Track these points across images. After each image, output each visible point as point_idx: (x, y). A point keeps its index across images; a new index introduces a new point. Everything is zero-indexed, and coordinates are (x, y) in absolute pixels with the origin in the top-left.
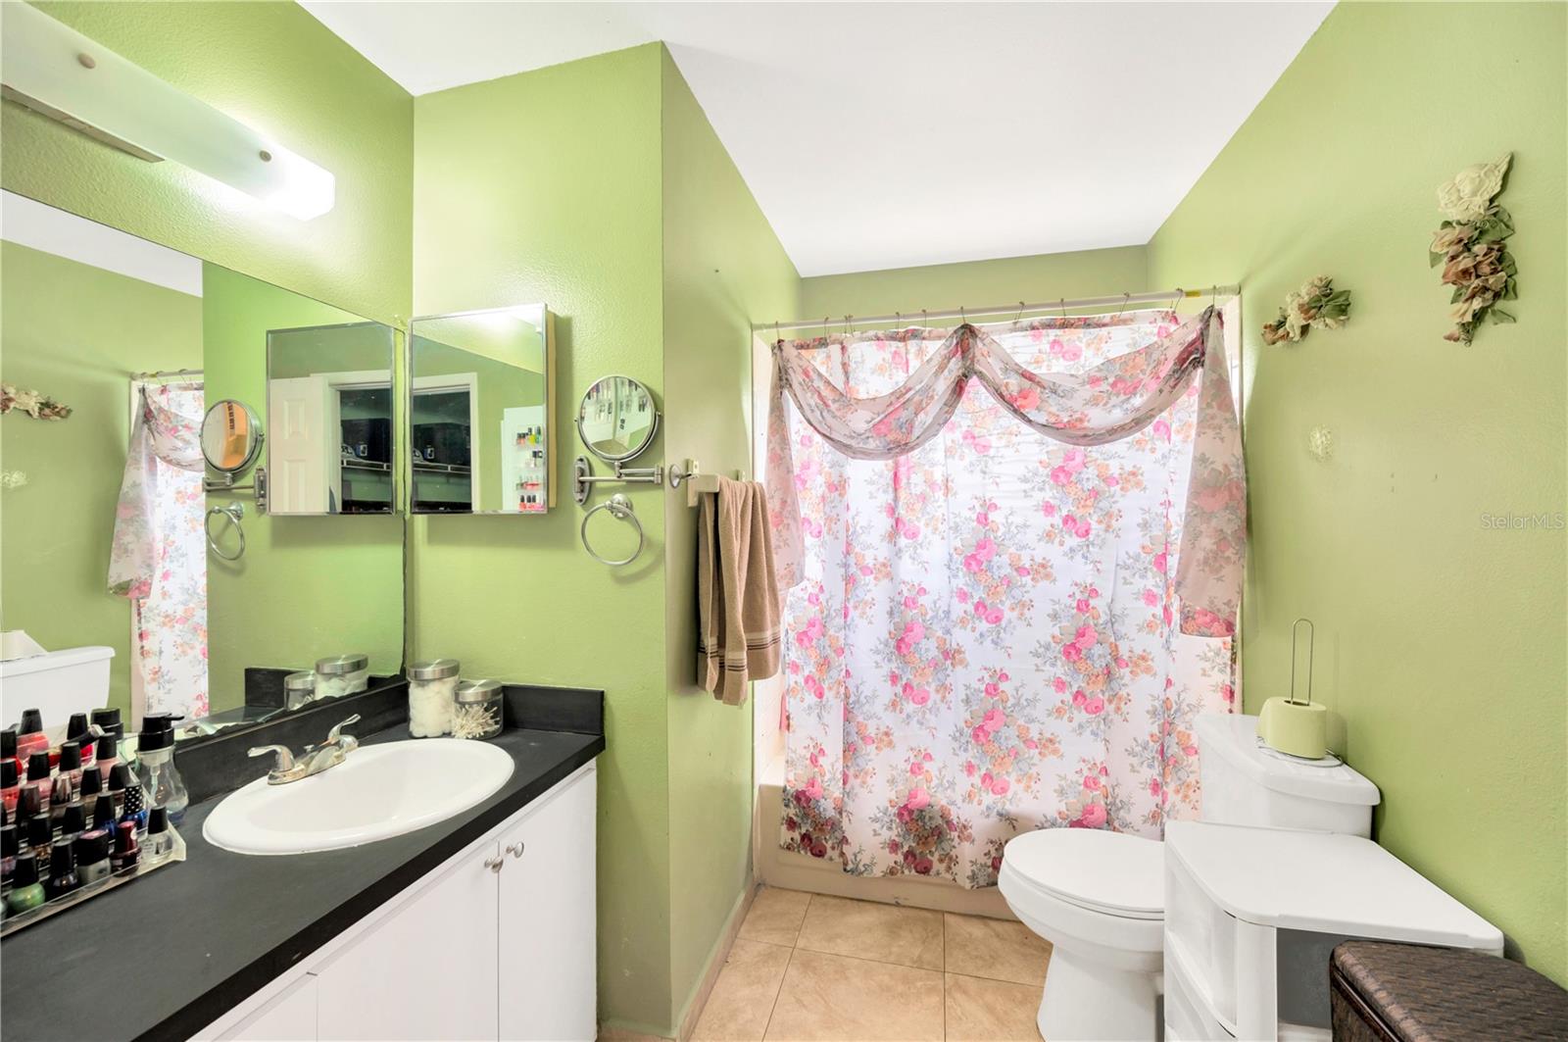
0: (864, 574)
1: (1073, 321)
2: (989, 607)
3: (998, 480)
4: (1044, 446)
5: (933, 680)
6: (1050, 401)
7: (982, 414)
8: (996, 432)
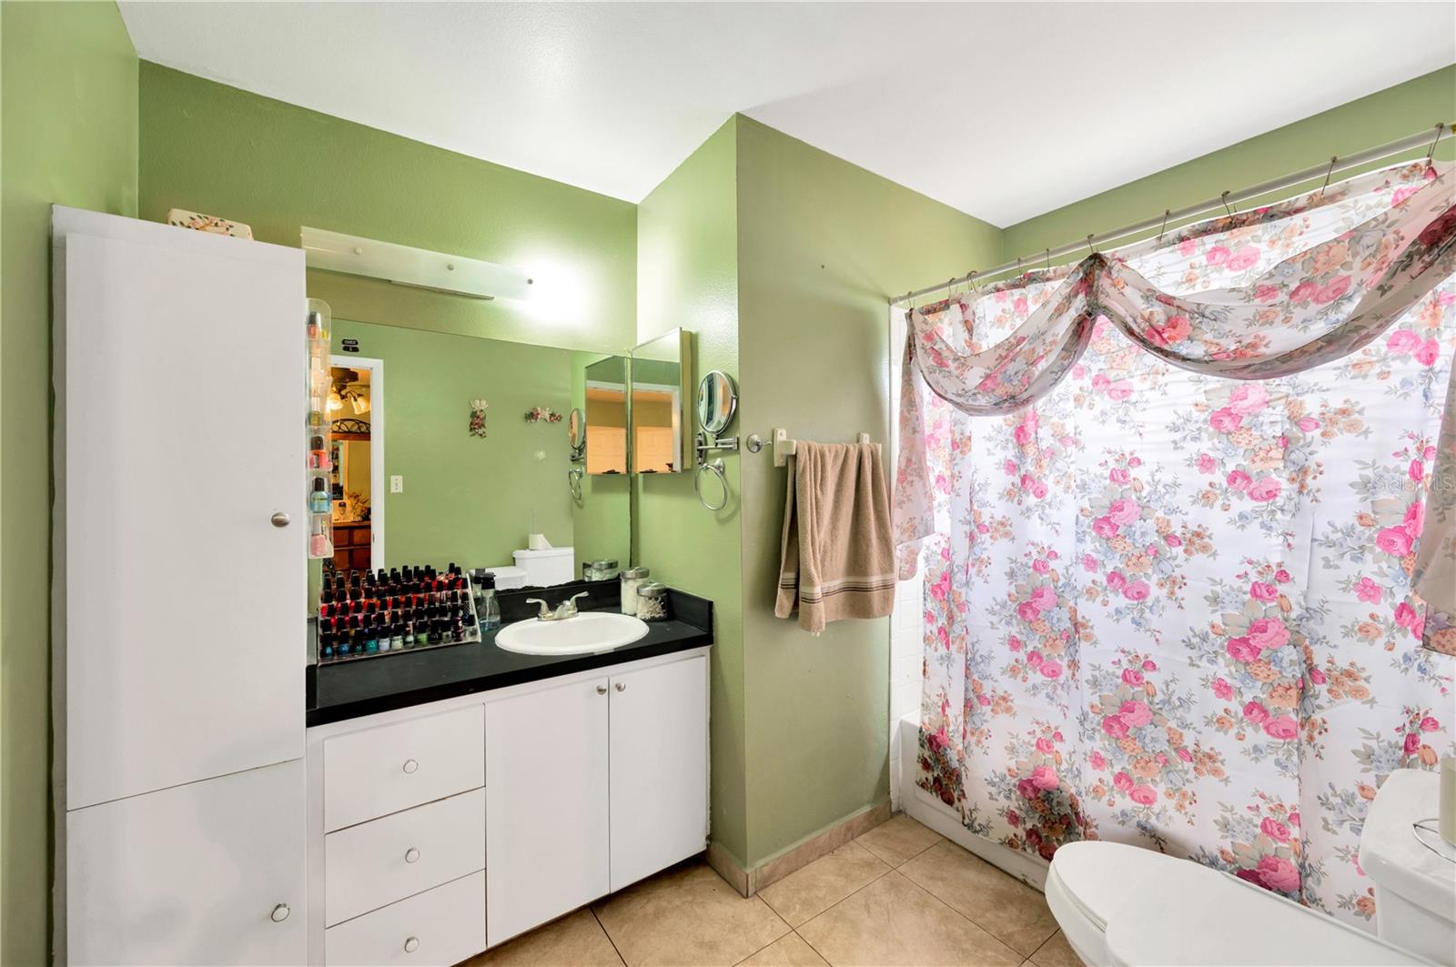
0: (981, 532)
1: (1245, 217)
2: (1128, 580)
3: (1141, 430)
4: (1201, 385)
5: (1066, 654)
6: (1204, 327)
7: (1121, 353)
8: (1139, 373)
